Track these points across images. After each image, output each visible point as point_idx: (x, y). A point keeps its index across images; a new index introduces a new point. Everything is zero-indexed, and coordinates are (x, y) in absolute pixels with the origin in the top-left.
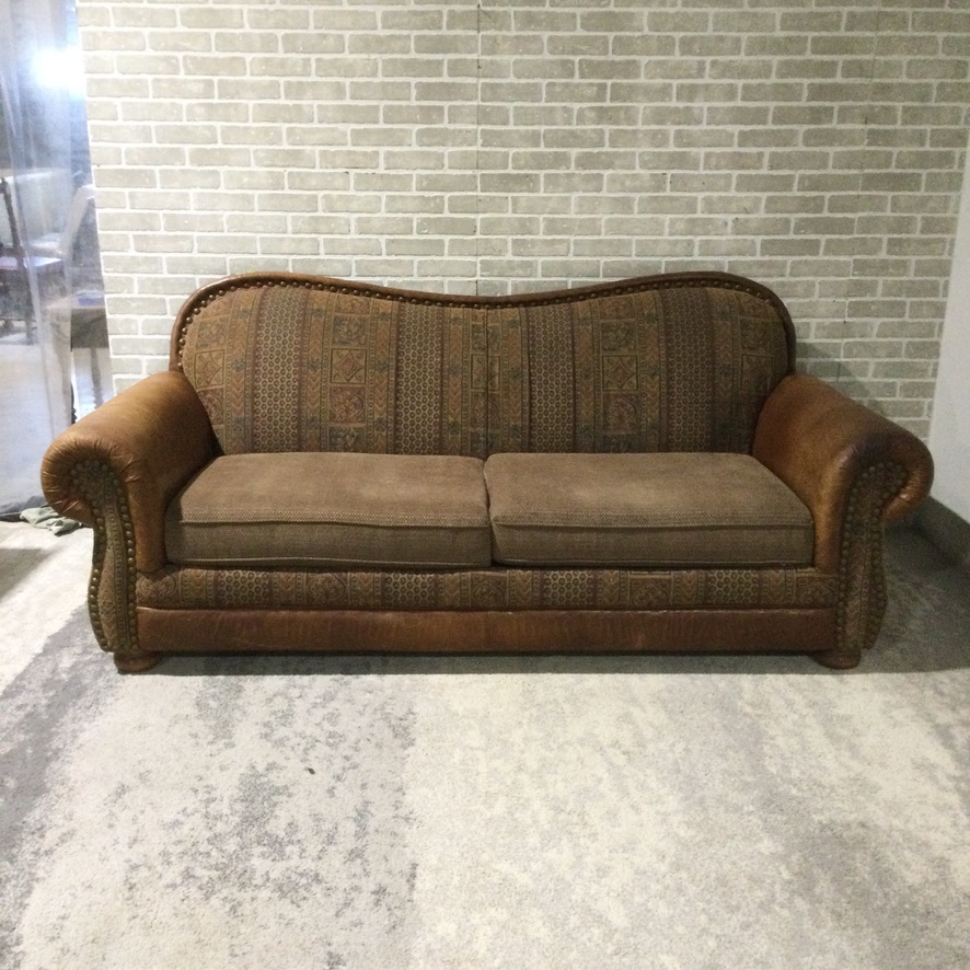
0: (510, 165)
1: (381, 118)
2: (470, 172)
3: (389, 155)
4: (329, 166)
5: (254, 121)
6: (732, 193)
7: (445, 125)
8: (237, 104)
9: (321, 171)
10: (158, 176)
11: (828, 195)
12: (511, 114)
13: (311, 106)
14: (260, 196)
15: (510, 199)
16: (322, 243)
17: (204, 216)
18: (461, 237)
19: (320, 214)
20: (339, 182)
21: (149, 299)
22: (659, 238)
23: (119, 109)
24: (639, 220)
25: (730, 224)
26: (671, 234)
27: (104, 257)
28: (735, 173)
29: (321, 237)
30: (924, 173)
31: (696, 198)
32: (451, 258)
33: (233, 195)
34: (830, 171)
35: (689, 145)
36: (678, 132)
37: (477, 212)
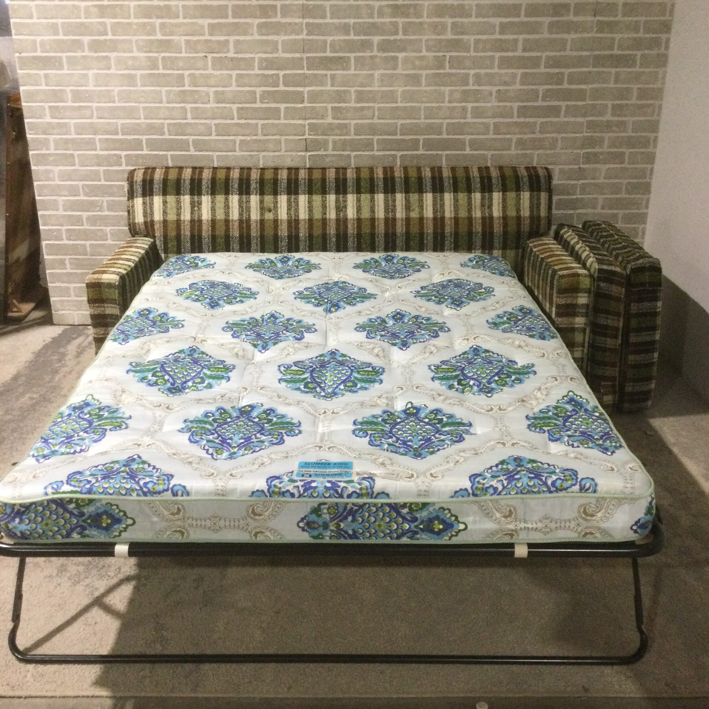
0: (328, 50)
1: (230, 13)
2: (298, 55)
3: (237, 43)
4: (192, 51)
5: (135, 18)
6: (496, 70)
7: (279, 19)
8: (122, 6)
9: (187, 55)
10: (65, 60)
11: (567, 71)
12: (328, 9)
13: (177, 6)
14: (142, 75)
15: (329, 76)
16: (189, 110)
17: (100, 91)
18: (293, 105)
19: (187, 88)
20: (200, 64)
21: (62, 154)
22: (442, 105)
23: (34, 10)
24: (426, 91)
25: (494, 94)
26: (450, 102)
27: (28, 123)
28: (497, 55)
29: (188, 106)
30: (639, 53)
31: (468, 75)
32: (286, 122)
33: (122, 75)
34: (568, 53)
35: (462, 33)
36: (454, 24)
37: (304, 86)
